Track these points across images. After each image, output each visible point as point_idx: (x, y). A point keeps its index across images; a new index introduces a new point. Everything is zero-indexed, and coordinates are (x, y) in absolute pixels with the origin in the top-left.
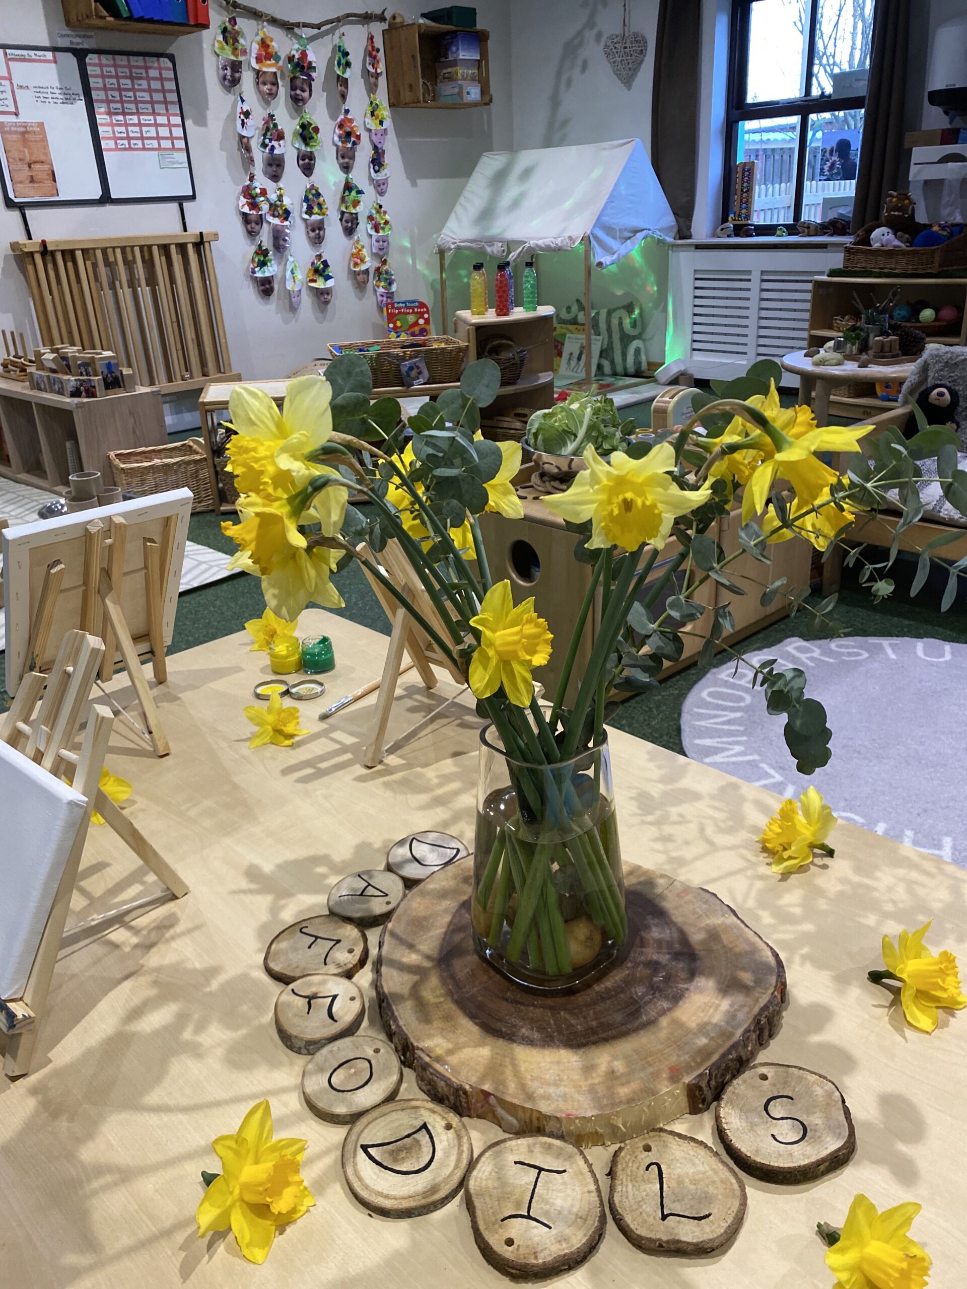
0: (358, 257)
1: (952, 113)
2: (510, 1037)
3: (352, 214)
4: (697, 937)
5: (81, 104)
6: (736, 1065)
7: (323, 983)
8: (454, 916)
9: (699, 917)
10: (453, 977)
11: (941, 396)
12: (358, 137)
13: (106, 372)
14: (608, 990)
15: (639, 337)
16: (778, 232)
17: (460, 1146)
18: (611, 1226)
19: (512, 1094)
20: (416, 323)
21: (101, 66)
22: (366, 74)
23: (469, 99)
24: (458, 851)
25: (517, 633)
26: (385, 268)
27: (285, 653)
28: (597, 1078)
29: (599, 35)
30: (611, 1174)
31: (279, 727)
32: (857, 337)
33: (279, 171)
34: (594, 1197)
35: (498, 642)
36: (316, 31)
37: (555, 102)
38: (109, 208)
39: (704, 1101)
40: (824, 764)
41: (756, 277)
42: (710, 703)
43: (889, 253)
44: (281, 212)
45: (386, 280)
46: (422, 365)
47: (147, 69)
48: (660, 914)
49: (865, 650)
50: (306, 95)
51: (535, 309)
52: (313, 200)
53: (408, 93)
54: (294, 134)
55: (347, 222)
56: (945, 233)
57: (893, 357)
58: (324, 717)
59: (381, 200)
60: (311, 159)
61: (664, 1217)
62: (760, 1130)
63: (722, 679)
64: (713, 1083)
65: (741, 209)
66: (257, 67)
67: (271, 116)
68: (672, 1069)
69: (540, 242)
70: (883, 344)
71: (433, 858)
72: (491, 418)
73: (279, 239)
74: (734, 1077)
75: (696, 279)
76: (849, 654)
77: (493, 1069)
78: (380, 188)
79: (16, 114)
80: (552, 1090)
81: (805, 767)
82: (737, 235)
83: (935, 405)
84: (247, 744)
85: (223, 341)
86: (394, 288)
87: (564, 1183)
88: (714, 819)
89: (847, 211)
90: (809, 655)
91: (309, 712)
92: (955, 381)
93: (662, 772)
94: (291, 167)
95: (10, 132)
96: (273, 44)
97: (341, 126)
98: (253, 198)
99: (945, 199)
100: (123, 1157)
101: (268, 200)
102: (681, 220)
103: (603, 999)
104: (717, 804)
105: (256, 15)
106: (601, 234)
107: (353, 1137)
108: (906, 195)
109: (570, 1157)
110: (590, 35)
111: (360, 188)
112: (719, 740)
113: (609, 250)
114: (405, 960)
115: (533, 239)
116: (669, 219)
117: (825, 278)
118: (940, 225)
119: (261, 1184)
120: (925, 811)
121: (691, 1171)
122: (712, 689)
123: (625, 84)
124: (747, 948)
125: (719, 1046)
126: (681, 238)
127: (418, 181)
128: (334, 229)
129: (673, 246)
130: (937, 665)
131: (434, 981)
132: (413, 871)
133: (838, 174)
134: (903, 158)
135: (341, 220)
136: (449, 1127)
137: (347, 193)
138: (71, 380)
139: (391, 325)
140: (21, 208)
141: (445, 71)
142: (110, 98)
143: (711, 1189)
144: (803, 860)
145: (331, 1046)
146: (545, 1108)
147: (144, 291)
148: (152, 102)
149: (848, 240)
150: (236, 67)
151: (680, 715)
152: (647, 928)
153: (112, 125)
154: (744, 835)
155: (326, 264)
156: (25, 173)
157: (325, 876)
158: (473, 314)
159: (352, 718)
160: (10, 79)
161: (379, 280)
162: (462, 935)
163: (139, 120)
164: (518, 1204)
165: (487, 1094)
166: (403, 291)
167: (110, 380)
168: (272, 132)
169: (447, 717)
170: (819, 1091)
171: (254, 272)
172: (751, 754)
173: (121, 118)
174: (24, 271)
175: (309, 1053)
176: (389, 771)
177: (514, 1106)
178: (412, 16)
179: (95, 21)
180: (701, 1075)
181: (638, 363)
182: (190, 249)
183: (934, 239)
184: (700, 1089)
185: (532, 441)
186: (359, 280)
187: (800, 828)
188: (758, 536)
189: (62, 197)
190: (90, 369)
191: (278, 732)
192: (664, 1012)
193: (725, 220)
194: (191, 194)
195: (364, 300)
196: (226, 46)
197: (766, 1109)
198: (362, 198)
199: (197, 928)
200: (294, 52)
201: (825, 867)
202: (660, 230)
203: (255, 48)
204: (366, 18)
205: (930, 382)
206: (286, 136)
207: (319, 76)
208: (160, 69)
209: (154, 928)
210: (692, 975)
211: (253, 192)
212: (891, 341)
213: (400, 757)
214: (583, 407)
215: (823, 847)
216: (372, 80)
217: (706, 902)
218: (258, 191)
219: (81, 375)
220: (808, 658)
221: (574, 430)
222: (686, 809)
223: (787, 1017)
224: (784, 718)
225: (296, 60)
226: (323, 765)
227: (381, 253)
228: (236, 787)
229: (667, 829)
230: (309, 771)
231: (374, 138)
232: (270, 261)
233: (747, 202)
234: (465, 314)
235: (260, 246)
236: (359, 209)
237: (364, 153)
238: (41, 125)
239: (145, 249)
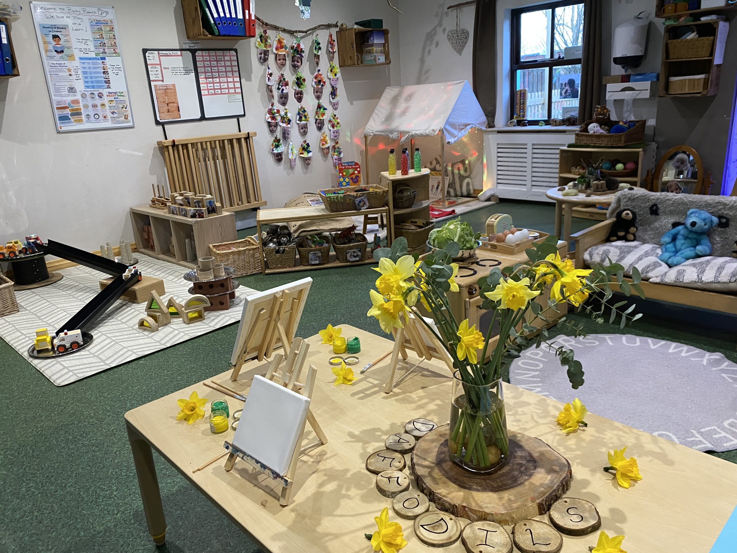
0: (324, 141)
1: (626, 68)
2: (470, 489)
3: (321, 120)
4: (535, 455)
5: (193, 75)
6: (555, 498)
7: (392, 473)
8: (439, 448)
9: (536, 448)
10: (443, 469)
11: (627, 215)
12: (324, 82)
13: (209, 205)
14: (504, 473)
15: (468, 177)
16: (540, 124)
17: (456, 525)
18: (515, 548)
19: (474, 506)
20: (354, 173)
21: (203, 56)
22: (328, 52)
23: (378, 62)
24: (433, 426)
25: (472, 338)
26: (337, 146)
27: (340, 345)
28: (504, 501)
29: (444, 30)
30: (513, 533)
31: (346, 377)
32: (585, 181)
33: (286, 100)
34: (508, 539)
35: (465, 341)
36: (305, 34)
37: (422, 61)
38: (204, 122)
39: (544, 510)
40: (582, 385)
41: (529, 147)
42: (522, 367)
43: (599, 137)
44: (286, 120)
45: (338, 151)
46: (366, 200)
47: (224, 56)
48: (520, 447)
49: (597, 340)
50: (299, 64)
51: (420, 171)
52: (302, 114)
53: (349, 61)
54: (293, 83)
55: (319, 124)
56: (626, 126)
57: (603, 191)
58: (362, 372)
59: (335, 112)
60: (301, 94)
61: (534, 544)
62: (566, 518)
63: (527, 356)
64: (547, 503)
65: (520, 112)
66: (276, 52)
67: (282, 75)
68: (531, 498)
69: (418, 132)
70: (597, 185)
71: (423, 428)
72: (399, 224)
73: (285, 134)
74: (554, 502)
75: (498, 148)
76: (590, 343)
77: (465, 499)
78: (335, 106)
79: (163, 81)
80: (488, 505)
81: (575, 387)
82: (518, 125)
83: (625, 219)
84: (333, 384)
85: (258, 185)
86: (342, 156)
87: (497, 535)
88: (537, 413)
89: (575, 114)
90: (570, 343)
91: (356, 370)
92: (634, 207)
93: (513, 395)
94: (292, 98)
95: (159, 89)
96: (284, 41)
97: (316, 78)
98: (273, 114)
99: (625, 109)
100: (333, 530)
101: (280, 115)
102: (490, 119)
103: (503, 476)
104: (537, 407)
105: (276, 28)
106: (448, 127)
107: (417, 523)
108: (605, 107)
109: (498, 527)
110: (439, 30)
111: (325, 107)
112: (529, 385)
113: (453, 135)
114: (423, 464)
115: (413, 130)
116: (484, 118)
117: (565, 148)
118: (623, 122)
119: (391, 534)
120: (630, 417)
121: (542, 531)
122: (523, 361)
123: (458, 53)
124: (555, 458)
125: (549, 491)
126: (490, 127)
127: (354, 102)
128: (312, 127)
129: (486, 132)
130: (633, 347)
131: (436, 470)
132: (417, 433)
133: (569, 95)
134: (602, 89)
135: (316, 123)
136: (451, 519)
137: (319, 110)
138: (191, 210)
139: (341, 175)
140: (163, 124)
141: (367, 49)
142: (206, 71)
143: (550, 536)
144: (575, 427)
145: (401, 494)
146: (487, 511)
147: (220, 162)
148: (226, 72)
149: (577, 128)
150: (266, 53)
151: (508, 373)
152: (516, 452)
153: (207, 83)
154: (550, 419)
155: (308, 145)
156: (166, 108)
157: (381, 436)
158: (390, 174)
159: (374, 373)
160: (160, 65)
161: (334, 152)
162: (443, 455)
163: (220, 80)
164: (482, 541)
165: (464, 507)
166: (347, 157)
167: (211, 209)
168: (283, 82)
169: (415, 372)
170: (587, 506)
171: (273, 150)
172: (544, 392)
173: (211, 80)
174: (163, 155)
175: (392, 497)
176: (396, 395)
177: (476, 511)
178: (351, 24)
179: (203, 37)
180: (543, 500)
181: (468, 190)
182: (243, 141)
183: (621, 130)
184: (543, 505)
185: (432, 243)
186: (325, 152)
187: (572, 414)
188: (555, 302)
189: (182, 119)
190: (201, 204)
191: (345, 378)
192: (526, 480)
193: (512, 118)
194: (243, 114)
195: (327, 162)
196: (261, 44)
197: (567, 511)
198: (326, 112)
199: (335, 455)
200: (294, 44)
201: (584, 430)
202: (479, 124)
203: (275, 44)
204: (328, 26)
205: (622, 208)
206: (289, 84)
207: (305, 55)
208: (230, 56)
209: (318, 455)
210: (535, 468)
211: (273, 112)
212: (601, 184)
213: (399, 389)
214: (456, 228)
215: (582, 422)
216: (331, 55)
217: (538, 442)
218: (275, 111)
219: (196, 207)
220: (569, 345)
221: (452, 238)
222: (525, 409)
223: (572, 484)
224: (567, 367)
225: (295, 48)
226: (368, 392)
227: (336, 138)
228: (333, 401)
229: (518, 417)
230: (362, 395)
231: (332, 82)
232: (281, 144)
233: (523, 109)
234: (385, 174)
235: (276, 138)
236: (325, 117)
237: (327, 90)
238: (174, 85)
239: (221, 141)
